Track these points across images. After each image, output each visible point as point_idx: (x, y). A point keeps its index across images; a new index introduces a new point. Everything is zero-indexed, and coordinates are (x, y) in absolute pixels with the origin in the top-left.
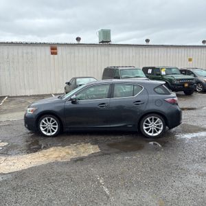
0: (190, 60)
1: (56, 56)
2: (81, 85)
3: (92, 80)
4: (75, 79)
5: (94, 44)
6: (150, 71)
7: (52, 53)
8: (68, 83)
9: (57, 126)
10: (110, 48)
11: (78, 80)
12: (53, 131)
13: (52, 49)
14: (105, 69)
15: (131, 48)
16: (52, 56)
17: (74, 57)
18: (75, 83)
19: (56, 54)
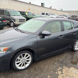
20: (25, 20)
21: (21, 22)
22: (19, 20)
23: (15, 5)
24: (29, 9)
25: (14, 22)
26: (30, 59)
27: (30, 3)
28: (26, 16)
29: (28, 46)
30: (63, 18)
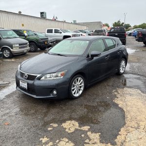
20: (27, 44)
21: (22, 47)
22: (18, 45)
24: (23, 25)
25: (11, 50)
26: (83, 84)
27: (20, 12)
28: (24, 37)
30: (82, 35)
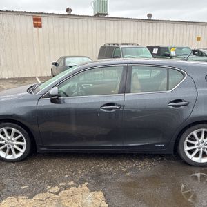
0: (199, 39)
1: (40, 29)
2: (71, 67)
3: (86, 60)
4: (64, 58)
5: (88, 16)
6: (155, 51)
7: (35, 26)
8: (56, 64)
9: (24, 144)
10: (108, 22)
11: (67, 60)
12: (17, 152)
13: (35, 20)
14: (102, 47)
15: (132, 23)
16: (35, 29)
17: (64, 31)
18: (64, 63)
19: (40, 26)
23: (155, 32)
29: (14, 115)
